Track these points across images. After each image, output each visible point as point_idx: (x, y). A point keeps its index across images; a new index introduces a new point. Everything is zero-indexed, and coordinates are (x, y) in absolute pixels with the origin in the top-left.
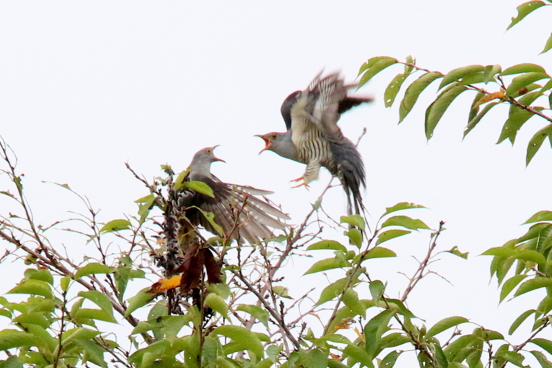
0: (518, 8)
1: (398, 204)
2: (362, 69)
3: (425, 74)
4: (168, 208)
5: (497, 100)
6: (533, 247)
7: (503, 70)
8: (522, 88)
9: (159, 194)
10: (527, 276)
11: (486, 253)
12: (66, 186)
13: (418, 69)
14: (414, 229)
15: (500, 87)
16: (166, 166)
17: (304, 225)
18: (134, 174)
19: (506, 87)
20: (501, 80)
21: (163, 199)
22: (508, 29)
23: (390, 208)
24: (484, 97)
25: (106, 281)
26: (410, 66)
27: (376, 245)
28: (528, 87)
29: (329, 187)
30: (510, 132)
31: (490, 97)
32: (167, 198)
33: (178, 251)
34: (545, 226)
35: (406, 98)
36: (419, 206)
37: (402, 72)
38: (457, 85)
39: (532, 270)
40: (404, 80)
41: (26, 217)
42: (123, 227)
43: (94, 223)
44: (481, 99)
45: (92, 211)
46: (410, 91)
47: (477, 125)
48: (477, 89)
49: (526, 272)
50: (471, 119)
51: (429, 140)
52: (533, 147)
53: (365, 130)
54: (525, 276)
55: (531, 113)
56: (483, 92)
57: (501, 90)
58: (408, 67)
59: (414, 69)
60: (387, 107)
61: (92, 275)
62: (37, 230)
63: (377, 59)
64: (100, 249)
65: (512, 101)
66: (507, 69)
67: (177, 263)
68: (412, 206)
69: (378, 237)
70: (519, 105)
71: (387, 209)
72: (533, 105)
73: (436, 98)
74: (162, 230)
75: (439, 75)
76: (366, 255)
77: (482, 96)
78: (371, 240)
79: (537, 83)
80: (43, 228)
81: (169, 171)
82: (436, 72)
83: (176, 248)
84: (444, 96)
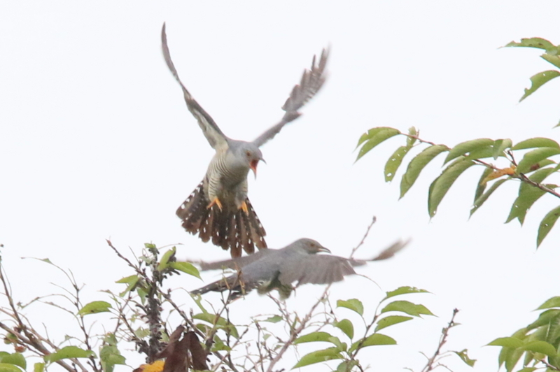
0: (531, 79)
1: (399, 288)
2: (361, 140)
3: (429, 147)
4: (151, 289)
5: (506, 177)
6: (542, 337)
7: (513, 145)
8: (534, 163)
9: (144, 274)
10: (536, 369)
11: (492, 344)
12: (47, 260)
13: (421, 141)
14: (416, 315)
15: (510, 162)
16: (151, 245)
17: (309, 316)
18: (117, 252)
19: (517, 163)
20: (511, 156)
21: (147, 280)
22: (520, 101)
23: (390, 292)
24: (493, 173)
25: (89, 363)
26: (413, 137)
27: (375, 331)
28: (540, 162)
30: (519, 212)
31: (500, 173)
32: (151, 279)
33: (161, 336)
34: (556, 313)
35: (409, 173)
36: (422, 291)
37: (405, 144)
38: (464, 159)
39: (541, 362)
40: (406, 153)
41: (4, 292)
42: (103, 309)
43: (78, 299)
44: (490, 175)
45: (75, 286)
46: (412, 165)
47: (485, 203)
48: (485, 164)
49: (534, 364)
50: (477, 196)
51: (433, 218)
52: (545, 227)
53: (375, 219)
54: (534, 368)
55: (543, 190)
56: (492, 168)
57: (511, 166)
58: (410, 139)
59: (417, 141)
60: (387, 181)
61: (74, 359)
62: (16, 307)
63: (378, 129)
64: (83, 328)
65: (523, 178)
66: (519, 144)
67: (160, 350)
68: (414, 291)
69: (378, 323)
70: (529, 182)
71: (387, 293)
72: (545, 182)
73: (441, 172)
74: (145, 314)
75: (445, 149)
76: (365, 343)
77: (490, 172)
78: (369, 327)
79: (550, 158)
80: (22, 305)
81: (153, 250)
82: (441, 145)
83: (160, 333)
84: (449, 171)
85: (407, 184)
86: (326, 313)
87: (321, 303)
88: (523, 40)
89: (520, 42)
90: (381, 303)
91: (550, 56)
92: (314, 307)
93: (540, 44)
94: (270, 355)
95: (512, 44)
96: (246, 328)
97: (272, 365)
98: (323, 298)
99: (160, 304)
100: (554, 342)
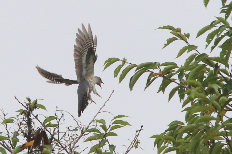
0: (167, 40)
1: (118, 115)
2: (106, 62)
3: (130, 65)
4: (28, 114)
5: (158, 76)
6: (170, 135)
7: (160, 64)
8: (168, 71)
10: (168, 146)
11: (152, 137)
13: (127, 63)
14: (124, 125)
15: (159, 71)
17: (88, 127)
18: (18, 101)
19: (162, 71)
20: (160, 68)
21: (27, 111)
22: (163, 48)
23: (115, 117)
24: (153, 75)
25: (8, 142)
26: (124, 61)
27: (110, 131)
28: (170, 71)
29: (99, 113)
30: (162, 88)
31: (155, 74)
34: (175, 126)
35: (122, 74)
36: (127, 117)
37: (121, 64)
38: (143, 70)
39: (170, 144)
40: (122, 67)
42: (11, 121)
43: (5, 119)
44: (152, 75)
45: (4, 114)
46: (124, 72)
47: (150, 85)
48: (150, 71)
49: (168, 144)
50: (147, 83)
51: (131, 91)
52: (172, 94)
53: (113, 91)
54: (167, 146)
55: (171, 81)
56: (152, 73)
58: (123, 62)
59: (126, 63)
60: (115, 77)
61: (3, 140)
63: (112, 58)
64: (7, 129)
65: (164, 77)
66: (162, 64)
67: (32, 136)
68: (124, 116)
70: (166, 78)
72: (172, 78)
73: (134, 74)
74: (26, 123)
75: (135, 66)
76: (106, 135)
77: (152, 74)
79: (174, 69)
81: (29, 100)
82: (134, 64)
83: (31, 130)
84: (137, 74)
85: (122, 78)
86: (94, 126)
87: (93, 122)
88: (164, 26)
89: (163, 27)
90: (112, 121)
91: (174, 32)
92: (90, 123)
93: (170, 28)
94: (74, 141)
95: (160, 28)
96: (65, 133)
97: (74, 144)
98: (93, 120)
99: (32, 120)
100: (175, 136)
